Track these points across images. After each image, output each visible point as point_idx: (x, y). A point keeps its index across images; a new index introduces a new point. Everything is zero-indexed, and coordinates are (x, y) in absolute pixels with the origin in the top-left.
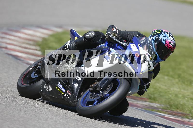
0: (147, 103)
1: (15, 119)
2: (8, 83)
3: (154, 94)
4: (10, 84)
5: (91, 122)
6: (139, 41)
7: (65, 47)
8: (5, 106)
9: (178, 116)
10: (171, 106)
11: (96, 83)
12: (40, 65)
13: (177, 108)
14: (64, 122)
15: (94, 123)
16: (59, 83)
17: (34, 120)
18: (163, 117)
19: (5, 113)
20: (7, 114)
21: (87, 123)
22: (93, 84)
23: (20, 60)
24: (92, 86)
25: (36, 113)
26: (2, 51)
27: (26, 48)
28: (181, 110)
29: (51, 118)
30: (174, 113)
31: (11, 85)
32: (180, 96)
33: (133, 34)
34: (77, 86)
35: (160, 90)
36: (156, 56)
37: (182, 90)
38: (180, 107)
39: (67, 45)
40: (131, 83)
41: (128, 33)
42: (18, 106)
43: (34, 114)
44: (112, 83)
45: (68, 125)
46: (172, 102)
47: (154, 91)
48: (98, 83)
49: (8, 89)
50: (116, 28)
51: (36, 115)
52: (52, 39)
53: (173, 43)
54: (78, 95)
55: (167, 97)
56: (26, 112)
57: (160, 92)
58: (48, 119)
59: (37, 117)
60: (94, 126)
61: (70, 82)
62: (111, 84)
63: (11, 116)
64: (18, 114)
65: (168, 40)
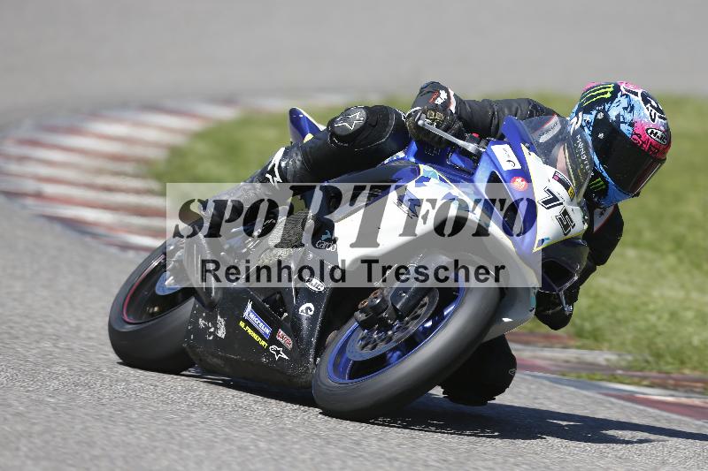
0: (571, 354)
1: (97, 452)
2: (56, 322)
3: (591, 318)
4: (66, 328)
5: (373, 441)
7: (270, 173)
8: (55, 409)
9: (686, 392)
10: (658, 356)
11: (379, 291)
13: (682, 363)
14: (273, 447)
15: (383, 444)
16: (250, 306)
17: (165, 451)
18: (631, 398)
19: (57, 433)
20: (64, 439)
21: (358, 443)
23: (95, 236)
24: (365, 304)
25: (169, 425)
26: (24, 207)
27: (108, 189)
28: (694, 368)
29: (225, 440)
30: (671, 382)
31: (67, 331)
32: (690, 315)
33: (514, 110)
34: (312, 313)
35: (614, 300)
37: (694, 295)
38: (690, 358)
39: (274, 165)
41: (493, 108)
43: (164, 427)
45: (288, 459)
46: (660, 343)
47: (590, 307)
48: (387, 291)
49: (58, 347)
51: (169, 433)
52: (201, 147)
53: (662, 128)
54: (317, 343)
55: (642, 324)
56: (132, 426)
57: (615, 309)
58: (216, 442)
59: (173, 438)
60: (383, 452)
61: (287, 300)
63: (78, 443)
64: (103, 432)
65: (641, 118)
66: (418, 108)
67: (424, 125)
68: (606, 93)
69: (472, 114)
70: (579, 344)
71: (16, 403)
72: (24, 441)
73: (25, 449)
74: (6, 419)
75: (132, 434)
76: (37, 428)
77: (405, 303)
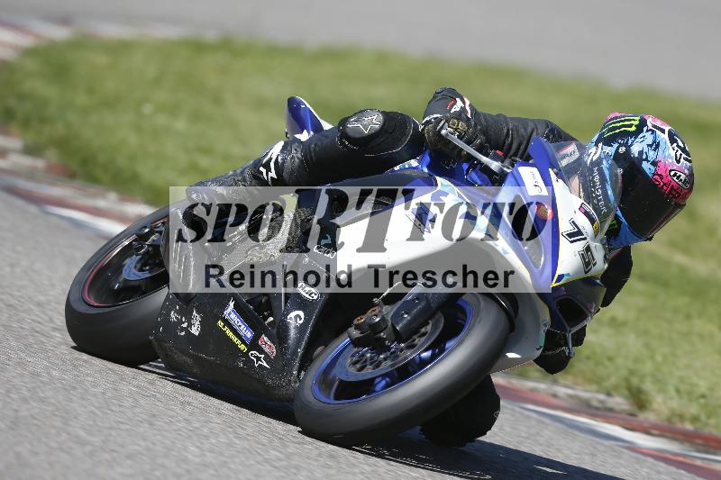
6: (554, 156)
7: (264, 166)
11: (377, 309)
12: (160, 233)
16: (232, 304)
22: (364, 313)
24: (361, 320)
33: (529, 130)
34: (301, 322)
36: (615, 222)
40: (516, 316)
41: (508, 126)
44: (440, 314)
48: (386, 309)
50: (462, 101)
53: (686, 172)
54: (303, 355)
61: (275, 304)
62: (437, 317)
65: (665, 158)
66: (438, 116)
67: (446, 134)
68: (630, 126)
77: (406, 325)
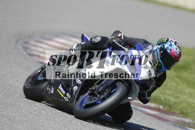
3: (186, 109)
11: (95, 86)
16: (61, 85)
19: (35, 122)
20: (36, 124)
22: (92, 87)
25: (66, 123)
26: (34, 59)
33: (139, 41)
34: (76, 89)
39: (73, 49)
41: (134, 40)
42: (48, 116)
44: (110, 87)
47: (186, 106)
48: (97, 86)
50: (121, 34)
53: (179, 52)
54: (77, 98)
57: (193, 108)
59: (66, 127)
61: (71, 85)
63: (40, 125)
64: (48, 123)
65: (173, 49)
66: (113, 37)
67: (114, 42)
68: (165, 40)
69: (128, 41)
70: (182, 116)
71: (24, 112)
72: (25, 123)
73: (25, 125)
74: (21, 116)
75: (55, 125)
76: (29, 120)
77: (101, 90)
